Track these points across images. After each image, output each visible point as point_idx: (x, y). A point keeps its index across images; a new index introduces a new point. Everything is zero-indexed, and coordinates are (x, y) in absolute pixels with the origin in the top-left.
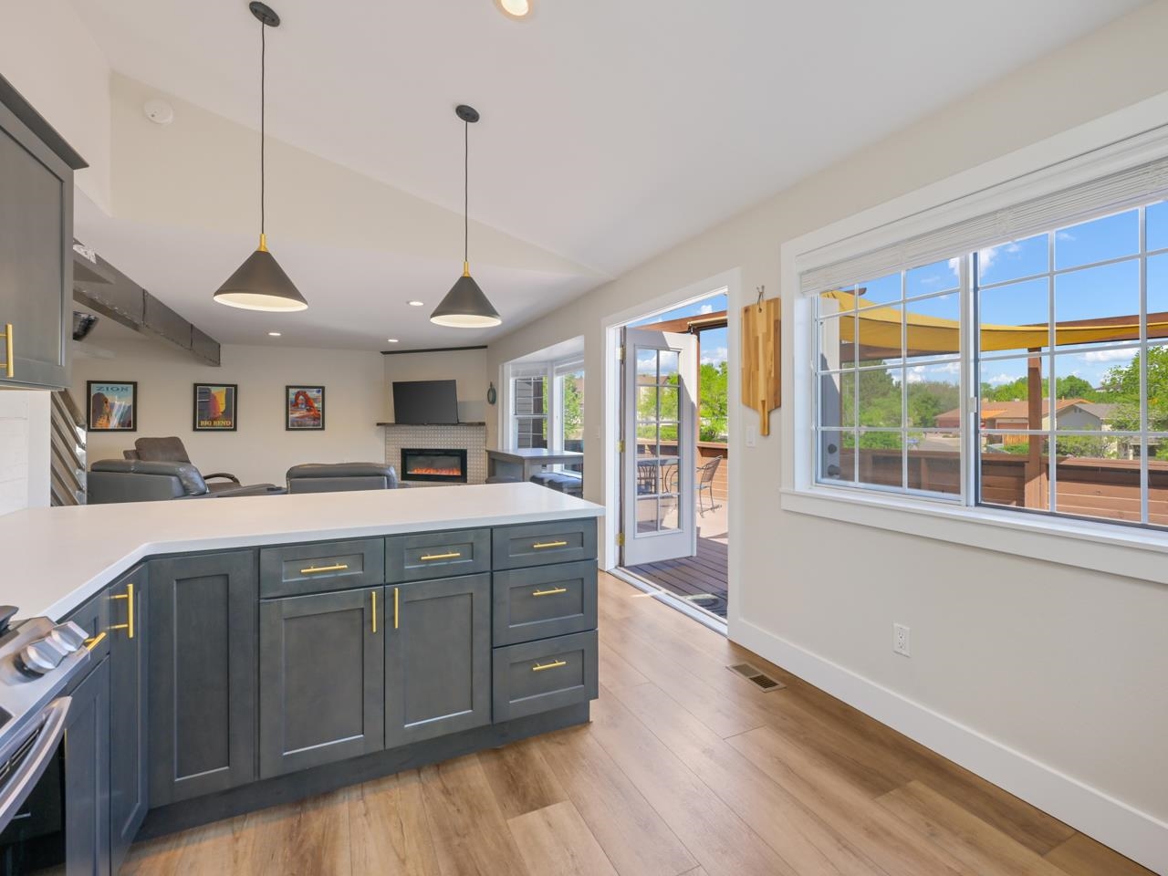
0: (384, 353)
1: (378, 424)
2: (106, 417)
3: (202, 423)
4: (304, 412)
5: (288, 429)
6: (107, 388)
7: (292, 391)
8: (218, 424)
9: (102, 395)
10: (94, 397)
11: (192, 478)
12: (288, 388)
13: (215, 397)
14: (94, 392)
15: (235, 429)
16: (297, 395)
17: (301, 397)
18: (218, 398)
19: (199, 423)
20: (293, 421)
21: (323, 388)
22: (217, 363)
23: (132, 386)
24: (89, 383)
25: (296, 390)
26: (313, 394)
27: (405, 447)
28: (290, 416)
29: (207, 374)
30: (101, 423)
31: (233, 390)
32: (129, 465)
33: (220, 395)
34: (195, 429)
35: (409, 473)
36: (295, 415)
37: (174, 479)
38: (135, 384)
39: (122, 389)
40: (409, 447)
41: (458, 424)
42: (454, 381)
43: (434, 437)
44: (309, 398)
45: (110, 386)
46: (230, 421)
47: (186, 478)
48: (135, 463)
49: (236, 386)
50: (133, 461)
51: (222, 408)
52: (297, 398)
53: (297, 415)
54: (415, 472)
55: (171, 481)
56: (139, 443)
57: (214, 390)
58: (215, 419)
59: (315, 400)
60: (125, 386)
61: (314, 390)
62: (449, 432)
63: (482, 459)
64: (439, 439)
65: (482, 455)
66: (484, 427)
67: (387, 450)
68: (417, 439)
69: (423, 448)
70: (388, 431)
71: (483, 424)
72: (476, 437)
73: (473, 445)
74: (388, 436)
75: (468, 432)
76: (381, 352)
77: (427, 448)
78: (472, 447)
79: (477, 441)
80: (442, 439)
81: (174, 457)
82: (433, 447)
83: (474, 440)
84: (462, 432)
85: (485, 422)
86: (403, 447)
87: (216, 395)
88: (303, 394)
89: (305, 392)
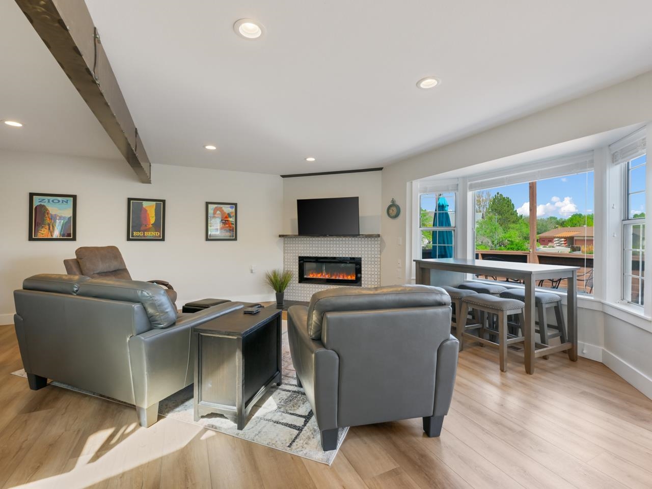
0: (283, 176)
1: (280, 236)
2: (47, 227)
3: (135, 233)
4: (220, 225)
5: (207, 240)
6: (49, 202)
7: (211, 207)
8: (149, 234)
9: (43, 206)
10: (36, 207)
11: (161, 305)
12: (207, 204)
13: (146, 211)
14: (36, 202)
15: (163, 239)
16: (216, 210)
17: (218, 212)
18: (148, 212)
19: (133, 234)
20: (211, 233)
21: (236, 205)
22: (147, 181)
23: (72, 199)
24: (32, 195)
25: (215, 206)
26: (228, 209)
27: (303, 255)
28: (209, 228)
29: (139, 190)
30: (43, 232)
31: (161, 204)
32: (70, 283)
33: (150, 208)
34: (129, 239)
35: (305, 277)
37: (136, 307)
38: (74, 197)
39: (63, 201)
40: (306, 255)
42: (357, 198)
43: (330, 247)
44: (225, 213)
45: (51, 198)
46: (159, 232)
47: (153, 305)
48: (79, 282)
49: (164, 201)
50: (76, 277)
51: (152, 220)
52: (215, 212)
54: (311, 276)
55: (133, 308)
56: (79, 252)
57: (145, 204)
58: (148, 230)
59: (229, 215)
60: (65, 199)
61: (229, 206)
62: (344, 242)
63: (376, 266)
64: (335, 249)
65: (376, 263)
66: (379, 239)
67: (286, 257)
68: (314, 248)
69: (320, 256)
70: (286, 242)
71: (379, 236)
72: (371, 248)
73: (368, 254)
74: (286, 245)
75: (363, 242)
76: (281, 176)
77: (323, 256)
78: (366, 256)
79: (371, 251)
80: (338, 249)
81: (114, 265)
82: (329, 256)
83: (370, 249)
84: (357, 242)
85: (380, 234)
86: (300, 255)
87: (147, 209)
88: (220, 209)
89: (222, 208)
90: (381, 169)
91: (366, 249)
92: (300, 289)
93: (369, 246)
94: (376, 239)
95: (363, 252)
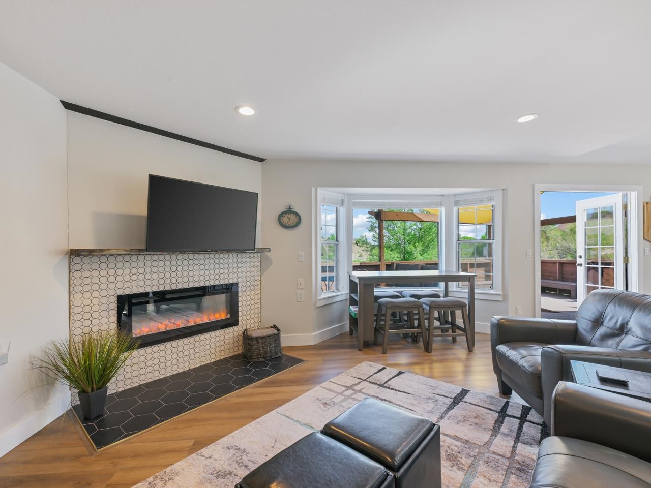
0: (68, 106)
27: (127, 292)
42: (256, 195)
62: (212, 261)
63: (256, 292)
64: (197, 273)
65: (256, 288)
66: (259, 254)
67: (77, 302)
69: (168, 288)
70: (77, 267)
73: (246, 277)
74: (77, 274)
77: (174, 287)
78: (244, 279)
79: (250, 272)
80: (202, 273)
82: (186, 286)
85: (271, 247)
86: (120, 292)
90: (261, 160)
91: (244, 270)
93: (248, 264)
95: (240, 275)
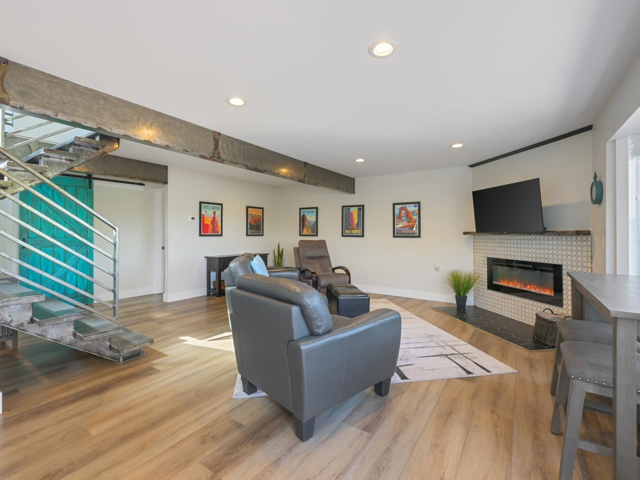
0: (471, 166)
1: (465, 233)
2: (306, 228)
4: (406, 223)
5: (394, 236)
7: (397, 207)
8: (355, 232)
9: (305, 215)
10: (302, 216)
12: (394, 205)
13: (352, 214)
14: (302, 214)
15: (363, 236)
16: (401, 209)
17: (403, 212)
18: (354, 215)
19: (345, 231)
20: (397, 230)
21: (419, 203)
24: (300, 209)
25: (400, 206)
26: (412, 208)
27: (491, 256)
28: (396, 226)
29: (348, 199)
30: (305, 231)
31: (361, 208)
34: (343, 235)
35: (495, 283)
36: (399, 226)
38: (317, 208)
40: (495, 257)
41: (544, 232)
42: (537, 180)
43: (521, 248)
44: (409, 212)
45: (309, 210)
46: (361, 230)
49: (363, 206)
51: (356, 221)
52: (400, 212)
53: (401, 225)
54: (502, 284)
58: (353, 229)
60: (313, 210)
61: (413, 205)
66: (589, 237)
67: (476, 258)
68: (503, 249)
70: (476, 240)
71: (588, 233)
72: (577, 251)
73: (572, 261)
74: (476, 244)
75: (564, 243)
76: (469, 166)
77: (512, 258)
78: (569, 263)
79: (577, 256)
81: (318, 253)
82: (519, 259)
83: (574, 253)
84: (555, 242)
85: (591, 230)
86: (488, 256)
87: (353, 213)
88: (405, 209)
89: (406, 207)
90: (590, 128)
91: (569, 253)
92: (489, 296)
93: (574, 248)
94: (585, 238)
95: (565, 258)
